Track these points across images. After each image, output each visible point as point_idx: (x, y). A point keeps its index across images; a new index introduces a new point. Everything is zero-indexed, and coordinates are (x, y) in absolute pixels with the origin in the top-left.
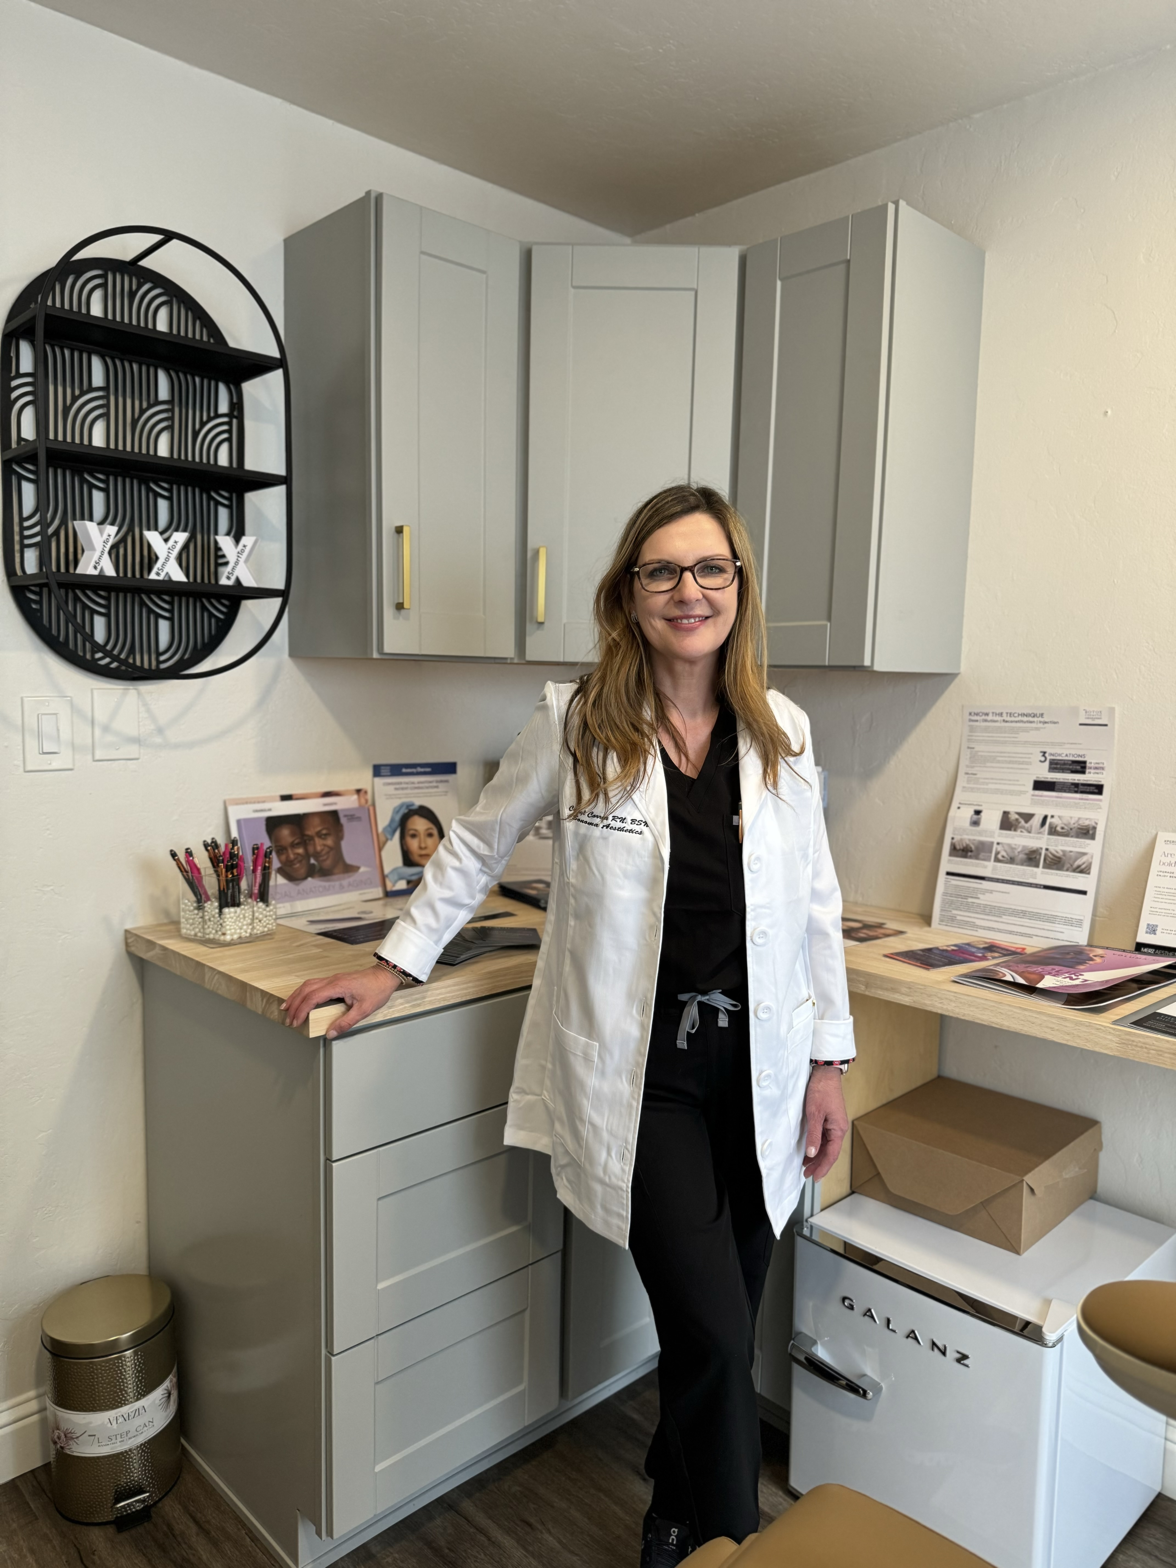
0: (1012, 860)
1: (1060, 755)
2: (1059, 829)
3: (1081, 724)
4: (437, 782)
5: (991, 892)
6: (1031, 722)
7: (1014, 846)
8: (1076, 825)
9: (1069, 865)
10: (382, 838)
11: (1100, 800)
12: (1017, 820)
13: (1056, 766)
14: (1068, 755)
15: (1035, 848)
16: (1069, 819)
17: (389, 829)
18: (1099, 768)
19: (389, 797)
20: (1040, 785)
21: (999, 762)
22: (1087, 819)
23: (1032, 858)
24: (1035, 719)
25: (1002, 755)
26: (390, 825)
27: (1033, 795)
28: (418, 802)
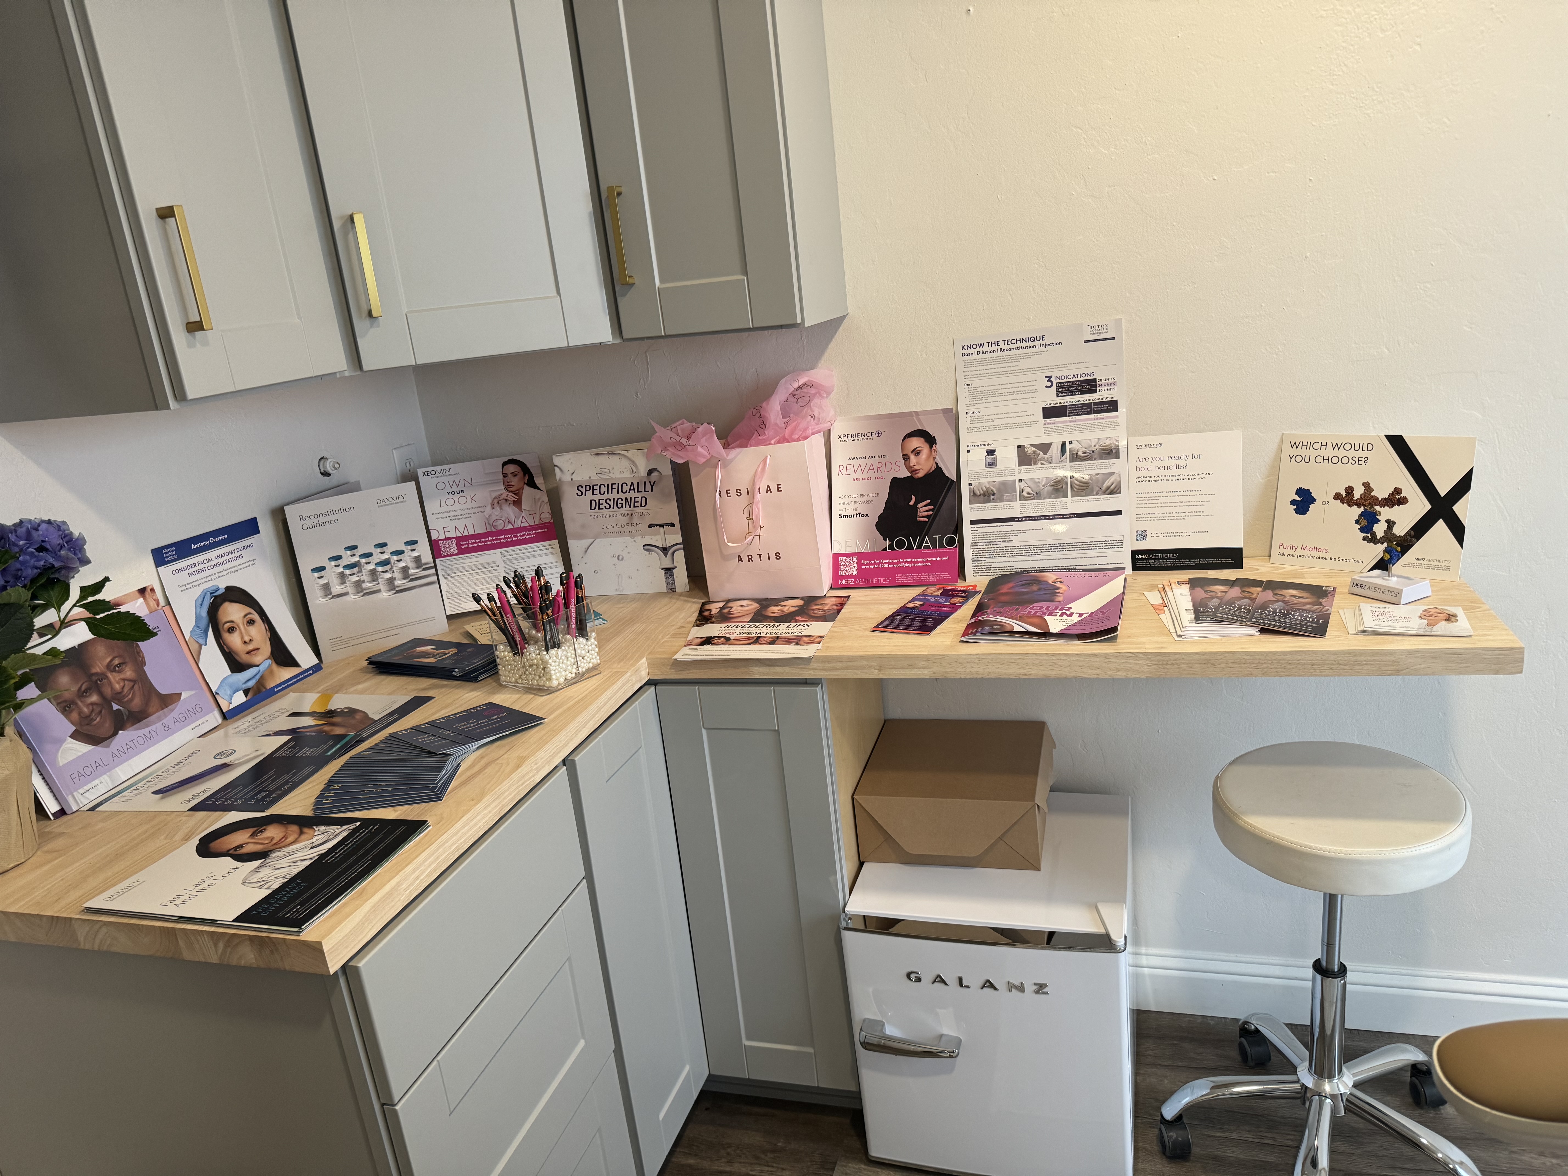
0: (1038, 495)
1: (1067, 377)
2: (1080, 453)
3: (1085, 342)
4: (239, 550)
5: (1024, 531)
6: (1031, 347)
7: (1037, 480)
8: (1097, 447)
9: (1098, 489)
10: (194, 647)
11: (1117, 417)
12: (1034, 452)
13: (1064, 389)
14: (1076, 376)
15: (1059, 478)
16: (1089, 441)
17: (198, 631)
18: (1111, 384)
19: (185, 588)
20: (1050, 413)
21: (1001, 395)
22: (1107, 438)
23: (1058, 488)
24: (1036, 343)
25: (1004, 386)
26: (197, 625)
27: (1045, 424)
28: (222, 584)
